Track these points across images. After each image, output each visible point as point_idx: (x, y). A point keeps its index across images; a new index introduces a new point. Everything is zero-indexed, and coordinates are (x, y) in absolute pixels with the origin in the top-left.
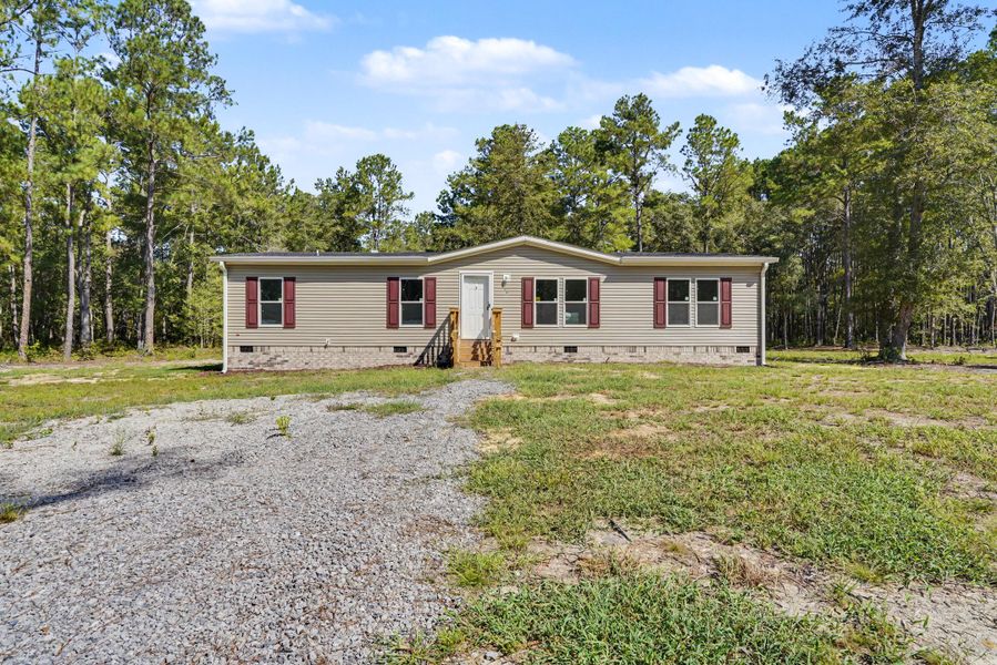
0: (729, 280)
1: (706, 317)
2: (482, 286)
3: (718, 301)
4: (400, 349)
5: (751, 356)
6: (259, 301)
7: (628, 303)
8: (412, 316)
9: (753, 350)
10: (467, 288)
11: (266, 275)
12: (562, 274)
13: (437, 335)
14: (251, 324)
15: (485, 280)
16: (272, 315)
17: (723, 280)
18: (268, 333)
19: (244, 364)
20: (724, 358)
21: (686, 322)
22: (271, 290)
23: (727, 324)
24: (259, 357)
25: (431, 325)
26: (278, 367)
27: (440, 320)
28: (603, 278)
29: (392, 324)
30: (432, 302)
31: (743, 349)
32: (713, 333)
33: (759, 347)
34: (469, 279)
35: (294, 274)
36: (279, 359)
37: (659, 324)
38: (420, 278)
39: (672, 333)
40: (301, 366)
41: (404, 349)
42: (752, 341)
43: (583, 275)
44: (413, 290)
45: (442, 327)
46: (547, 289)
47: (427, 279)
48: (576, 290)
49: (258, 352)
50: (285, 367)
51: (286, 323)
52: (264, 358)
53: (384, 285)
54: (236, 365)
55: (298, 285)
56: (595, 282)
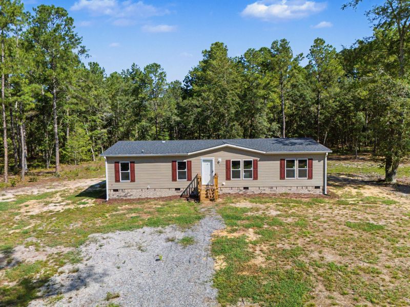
0: (312, 159)
1: (302, 174)
2: (209, 163)
3: (307, 168)
4: (177, 189)
5: (321, 190)
6: (120, 172)
7: (269, 170)
8: (182, 176)
9: (321, 188)
10: (203, 164)
11: (123, 161)
12: (242, 159)
13: (191, 183)
14: (117, 180)
15: (211, 161)
16: (126, 177)
17: (309, 159)
18: (124, 184)
19: (115, 197)
20: (309, 191)
21: (294, 177)
22: (125, 167)
23: (310, 177)
24: (121, 194)
25: (189, 179)
26: (129, 198)
27: (193, 176)
28: (259, 159)
29: (174, 179)
30: (190, 169)
31: (317, 187)
32: (305, 181)
33: (324, 186)
34: (205, 161)
35: (134, 160)
36: (129, 194)
37: (282, 177)
38: (184, 161)
39: (288, 181)
40: (138, 197)
41: (179, 189)
42: (320, 184)
43: (251, 158)
44: (182, 165)
45: (194, 180)
46: (236, 164)
47: (188, 161)
48: (248, 164)
49: (120, 191)
50: (132, 198)
51: (131, 180)
52: (123, 194)
53: (170, 164)
54: (112, 197)
55: (135, 165)
56: (256, 162)
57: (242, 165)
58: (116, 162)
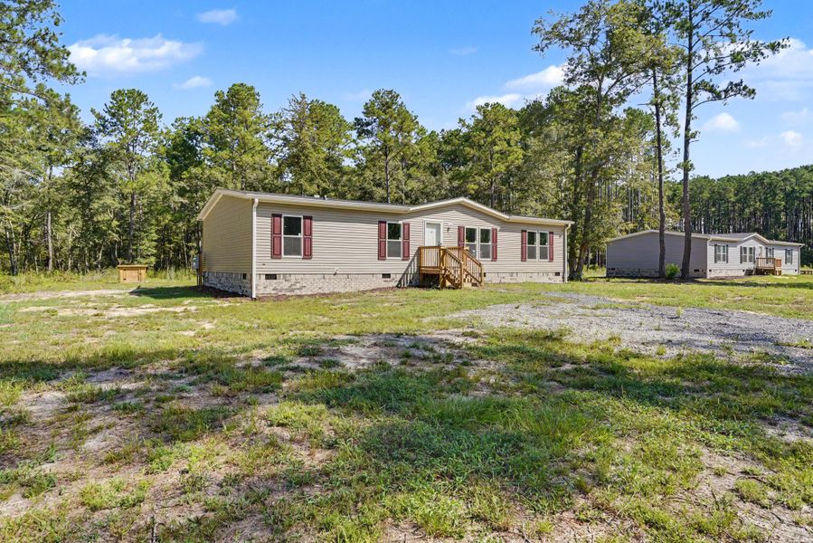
0: (553, 233)
1: (543, 256)
2: (434, 230)
3: (547, 245)
4: (386, 276)
5: (560, 278)
6: (283, 236)
7: (509, 242)
8: (395, 253)
9: (561, 274)
10: (428, 230)
11: (289, 213)
12: (479, 225)
13: (410, 265)
14: (275, 254)
15: (438, 226)
16: (292, 249)
18: (289, 263)
19: (269, 290)
20: (549, 279)
21: (534, 257)
22: (292, 226)
23: (552, 259)
24: (281, 284)
25: (406, 257)
26: (298, 292)
27: (413, 252)
28: (499, 228)
29: (381, 256)
30: (407, 237)
31: (557, 274)
32: (544, 265)
33: (564, 272)
34: (429, 225)
35: (312, 213)
36: (298, 285)
37: (523, 259)
38: (400, 222)
39: (530, 265)
40: (316, 291)
41: (388, 276)
42: (561, 270)
43: (489, 226)
44: (394, 231)
45: (413, 260)
46: (471, 234)
47: (404, 224)
48: (485, 233)
49: (280, 279)
50: (303, 292)
51: (305, 255)
52: (286, 285)
53: (376, 226)
54: (262, 291)
55: (314, 223)
56: (495, 231)
57: (478, 236)
58: (274, 215)
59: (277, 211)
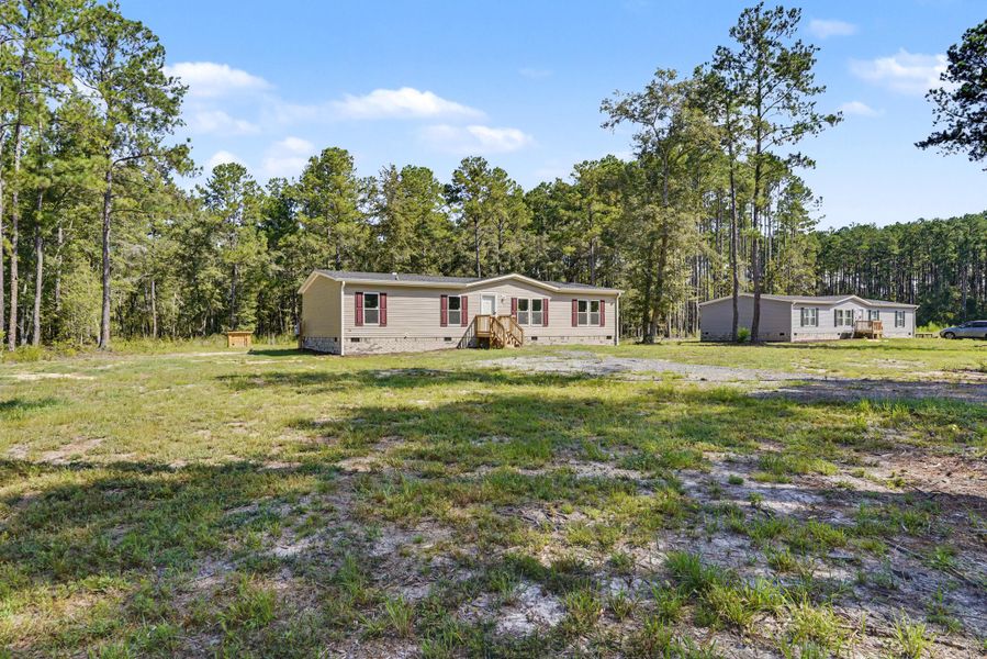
1: (594, 321)
2: (490, 302)
3: (599, 312)
4: (447, 339)
5: (612, 341)
6: (364, 308)
7: (560, 311)
8: (455, 320)
9: (613, 338)
10: (483, 301)
11: (369, 291)
12: (531, 296)
13: (468, 330)
14: (358, 323)
15: (493, 298)
16: (372, 318)
17: (601, 301)
18: (369, 330)
19: (354, 350)
20: (601, 342)
21: (586, 323)
22: (372, 301)
23: (603, 325)
24: (363, 345)
25: (464, 324)
26: (376, 352)
27: (470, 320)
28: (549, 298)
29: (443, 324)
30: (465, 308)
31: (609, 337)
32: (596, 329)
33: (616, 336)
34: (485, 297)
35: (386, 290)
36: (376, 346)
37: (574, 324)
38: (460, 296)
39: (581, 330)
40: (390, 350)
41: (449, 339)
42: (612, 333)
43: (540, 297)
44: (454, 303)
45: (471, 326)
46: (523, 304)
47: (463, 297)
48: (537, 304)
49: (363, 342)
50: (380, 352)
51: (381, 323)
52: (366, 346)
53: (439, 300)
54: (349, 351)
55: (388, 298)
56: (546, 301)
57: (530, 305)
58: (357, 293)
59: (360, 290)
